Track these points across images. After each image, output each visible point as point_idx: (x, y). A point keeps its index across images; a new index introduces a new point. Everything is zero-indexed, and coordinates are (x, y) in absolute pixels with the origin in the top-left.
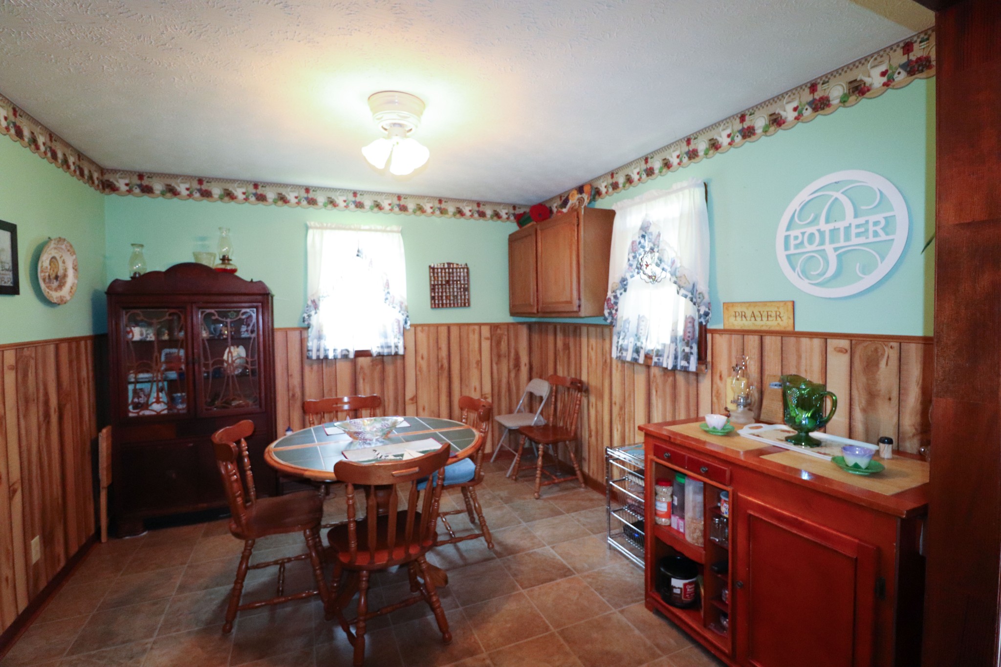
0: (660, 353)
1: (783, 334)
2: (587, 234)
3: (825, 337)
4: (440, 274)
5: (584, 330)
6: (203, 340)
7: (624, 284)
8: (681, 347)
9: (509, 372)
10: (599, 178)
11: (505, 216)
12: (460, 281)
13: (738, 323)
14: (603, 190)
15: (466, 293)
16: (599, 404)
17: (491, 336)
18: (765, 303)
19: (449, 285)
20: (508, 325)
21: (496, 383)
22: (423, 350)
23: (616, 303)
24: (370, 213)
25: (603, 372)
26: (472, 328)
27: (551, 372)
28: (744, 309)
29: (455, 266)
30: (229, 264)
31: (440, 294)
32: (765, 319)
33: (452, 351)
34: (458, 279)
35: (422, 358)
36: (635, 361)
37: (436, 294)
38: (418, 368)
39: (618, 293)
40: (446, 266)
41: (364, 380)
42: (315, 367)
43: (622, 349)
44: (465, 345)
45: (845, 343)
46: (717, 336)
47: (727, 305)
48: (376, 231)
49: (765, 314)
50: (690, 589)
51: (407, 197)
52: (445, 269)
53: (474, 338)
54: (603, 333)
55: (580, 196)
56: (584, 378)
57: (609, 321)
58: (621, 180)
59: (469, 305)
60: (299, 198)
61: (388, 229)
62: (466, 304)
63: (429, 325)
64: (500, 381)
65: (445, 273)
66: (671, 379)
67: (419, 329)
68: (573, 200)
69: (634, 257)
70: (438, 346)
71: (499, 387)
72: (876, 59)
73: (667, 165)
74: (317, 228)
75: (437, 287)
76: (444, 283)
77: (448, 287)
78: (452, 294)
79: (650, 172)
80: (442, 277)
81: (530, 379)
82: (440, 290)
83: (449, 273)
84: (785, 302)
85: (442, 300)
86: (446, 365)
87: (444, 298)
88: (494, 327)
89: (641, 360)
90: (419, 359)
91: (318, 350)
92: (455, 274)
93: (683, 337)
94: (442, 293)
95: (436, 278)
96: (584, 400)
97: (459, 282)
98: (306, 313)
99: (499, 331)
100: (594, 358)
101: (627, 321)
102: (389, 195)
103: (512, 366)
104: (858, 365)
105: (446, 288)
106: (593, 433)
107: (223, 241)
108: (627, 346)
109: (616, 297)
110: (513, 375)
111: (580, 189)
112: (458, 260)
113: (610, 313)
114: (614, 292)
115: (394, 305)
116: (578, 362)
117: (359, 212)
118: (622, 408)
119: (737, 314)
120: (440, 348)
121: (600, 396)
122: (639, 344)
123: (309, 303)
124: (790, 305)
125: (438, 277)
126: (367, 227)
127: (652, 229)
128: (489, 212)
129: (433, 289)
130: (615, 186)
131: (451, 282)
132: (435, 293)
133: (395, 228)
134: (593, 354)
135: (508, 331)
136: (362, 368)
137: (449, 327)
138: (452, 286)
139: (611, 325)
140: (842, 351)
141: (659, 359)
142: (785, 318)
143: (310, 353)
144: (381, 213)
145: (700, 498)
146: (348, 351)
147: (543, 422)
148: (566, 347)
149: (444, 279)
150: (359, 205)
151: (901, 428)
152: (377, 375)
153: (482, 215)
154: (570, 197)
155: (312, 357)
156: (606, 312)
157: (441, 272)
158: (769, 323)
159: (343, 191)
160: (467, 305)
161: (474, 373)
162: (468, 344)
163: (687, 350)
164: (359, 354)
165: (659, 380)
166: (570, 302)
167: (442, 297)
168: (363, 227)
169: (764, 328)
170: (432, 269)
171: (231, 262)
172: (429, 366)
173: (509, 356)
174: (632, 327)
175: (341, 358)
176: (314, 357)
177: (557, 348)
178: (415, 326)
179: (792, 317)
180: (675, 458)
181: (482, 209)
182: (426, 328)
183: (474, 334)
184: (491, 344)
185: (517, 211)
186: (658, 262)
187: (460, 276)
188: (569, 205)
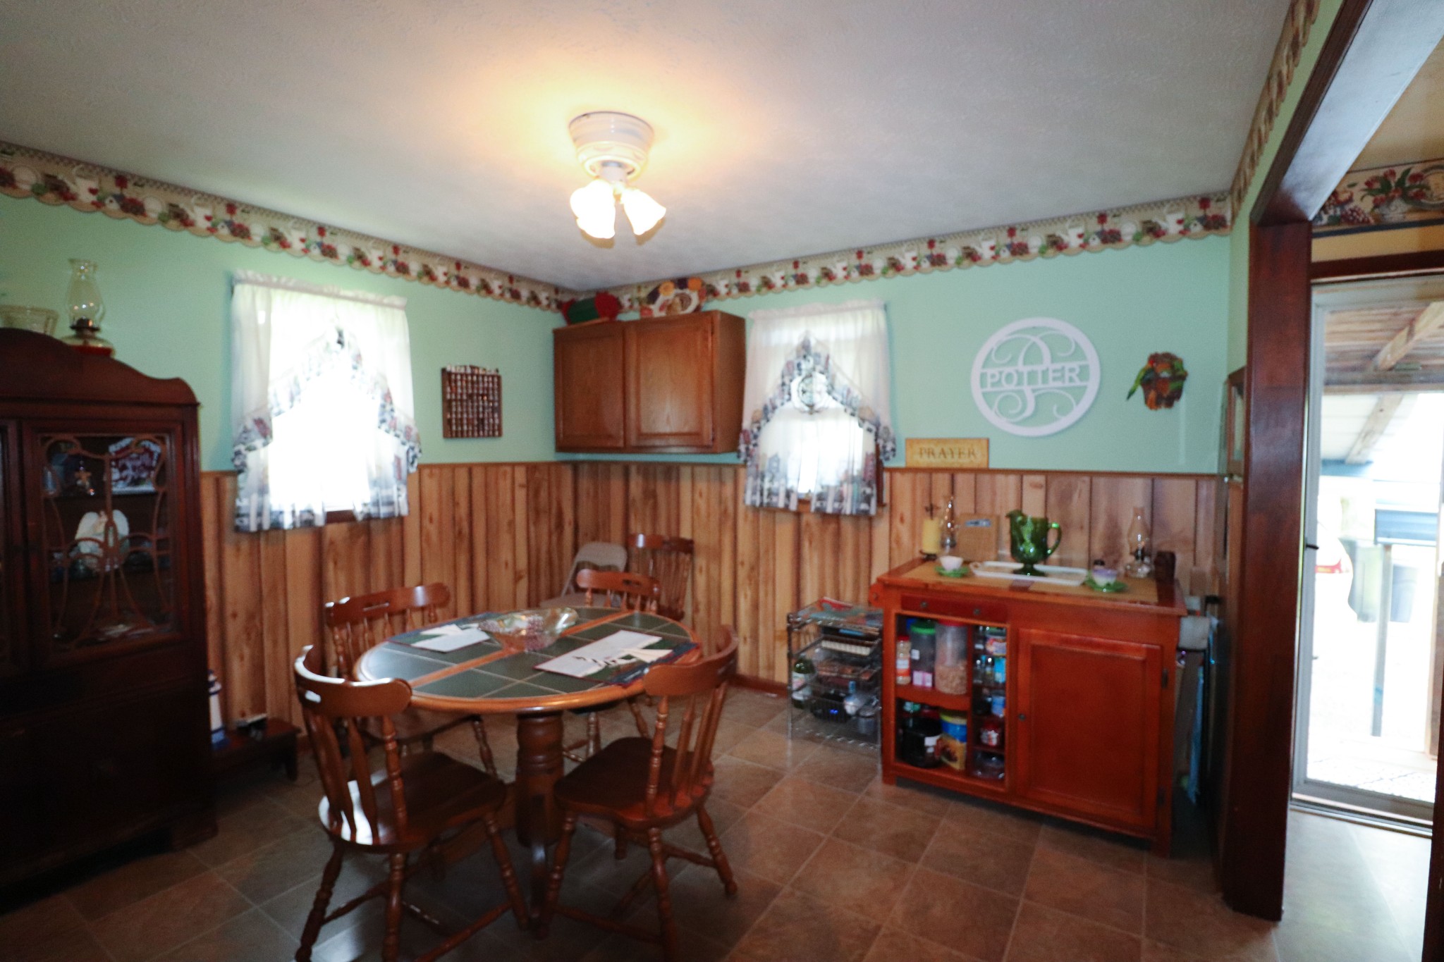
0: (823, 497)
1: (977, 471)
3: (1021, 473)
4: (459, 384)
5: (686, 471)
6: (47, 500)
7: (770, 413)
9: (550, 535)
10: (715, 273)
11: (545, 302)
12: (488, 395)
13: (924, 461)
14: (722, 290)
15: (496, 415)
16: (713, 567)
17: (528, 481)
18: (957, 440)
19: (472, 402)
20: (551, 465)
21: (533, 553)
22: (432, 508)
23: (756, 436)
24: (347, 269)
25: (721, 524)
26: (502, 469)
28: (932, 446)
29: (481, 372)
30: (95, 339)
31: (459, 416)
32: (956, 456)
33: (475, 507)
34: (486, 392)
35: (431, 520)
36: (784, 508)
37: (454, 416)
38: (424, 538)
39: (761, 423)
40: (469, 371)
41: (335, 563)
42: (245, 545)
44: (492, 497)
45: (1040, 479)
46: (898, 476)
47: (910, 442)
48: (366, 301)
49: (956, 451)
51: (409, 249)
52: (467, 375)
53: (505, 485)
54: (720, 475)
55: (679, 291)
56: (685, 535)
57: (742, 459)
58: (753, 282)
59: (500, 435)
60: (214, 220)
61: (386, 301)
62: (496, 431)
63: (441, 467)
64: (538, 550)
65: (467, 382)
66: (832, 527)
67: (426, 472)
68: (669, 295)
69: (788, 381)
70: (454, 499)
71: (538, 559)
72: (1073, 221)
73: (828, 275)
74: (255, 282)
75: (454, 403)
76: (465, 397)
77: (470, 404)
78: (476, 416)
79: (801, 280)
80: (462, 388)
82: (459, 409)
83: (473, 382)
84: (979, 440)
85: (462, 425)
86: (466, 530)
87: (465, 422)
88: (531, 468)
89: (792, 506)
90: (426, 522)
91: (260, 514)
92: (481, 385)
93: (863, 476)
94: (462, 413)
95: (454, 388)
97: (485, 398)
98: (244, 444)
99: (537, 475)
100: (703, 507)
101: (775, 459)
102: (380, 242)
103: (553, 527)
104: (1052, 499)
105: (467, 407)
106: (702, 607)
107: (79, 288)
108: (778, 489)
109: (757, 428)
110: (554, 538)
111: (682, 283)
112: (487, 365)
113: (748, 449)
114: (751, 421)
115: (398, 432)
116: (673, 512)
117: (327, 264)
118: (754, 568)
119: (923, 451)
120: (458, 504)
121: (717, 555)
122: (791, 486)
123: (250, 424)
124: (984, 443)
125: (456, 387)
126: (350, 293)
127: (816, 350)
128: (524, 293)
129: (447, 405)
130: (744, 288)
131: (475, 397)
132: (451, 414)
133: (397, 301)
134: (702, 503)
135: (549, 475)
136: (332, 543)
137: (470, 468)
138: (476, 404)
140: (1036, 486)
141: (822, 504)
142: (979, 455)
143: (245, 520)
144: (365, 272)
146: (310, 512)
149: (465, 391)
150: (329, 252)
151: (1092, 552)
152: (358, 554)
153: (516, 295)
154: (661, 290)
155: (248, 526)
156: (742, 448)
157: (461, 380)
158: (961, 461)
159: (301, 222)
160: (497, 433)
161: (505, 538)
162: (497, 495)
163: (868, 491)
164: (332, 517)
165: (815, 529)
167: (462, 419)
168: (343, 293)
169: (956, 466)
170: (447, 376)
171: (98, 335)
172: (440, 533)
173: (550, 513)
175: (301, 527)
176: (253, 528)
177: (631, 498)
178: (421, 468)
179: (986, 453)
181: (515, 286)
182: (436, 471)
183: (505, 479)
184: (528, 495)
185: (560, 297)
186: (831, 390)
187: (488, 389)
188: (661, 300)
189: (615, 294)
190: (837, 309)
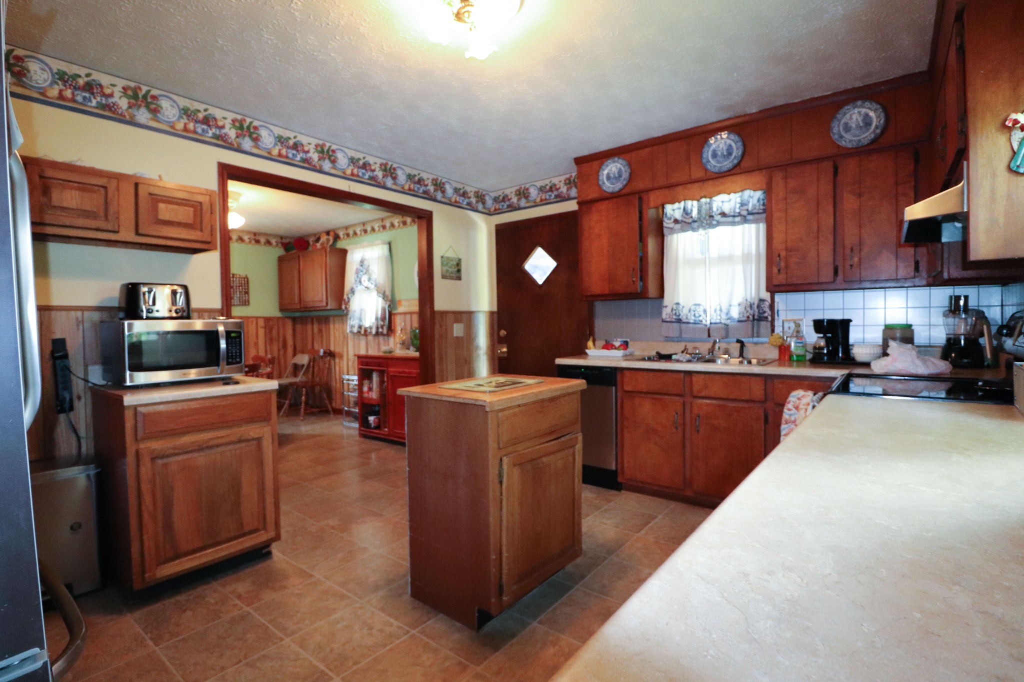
0: (370, 327)
2: (331, 260)
5: (331, 319)
7: (352, 291)
8: (381, 323)
9: (279, 350)
10: (338, 229)
11: (274, 243)
12: (242, 286)
14: (341, 236)
15: (247, 296)
17: (265, 325)
18: (412, 300)
20: (278, 318)
23: (349, 302)
25: (343, 342)
26: (251, 319)
27: (310, 346)
28: (405, 303)
32: (412, 307)
34: (240, 285)
36: (359, 332)
39: (350, 296)
43: (352, 327)
46: (396, 316)
47: (399, 301)
49: (412, 305)
50: (377, 420)
53: (252, 327)
54: (342, 319)
55: (327, 237)
56: (332, 349)
57: (345, 312)
58: (351, 233)
59: (249, 304)
66: (377, 340)
68: (324, 239)
69: (358, 276)
73: (373, 229)
79: (365, 231)
81: (295, 354)
88: (267, 320)
89: (363, 332)
93: (380, 317)
96: (332, 362)
97: (241, 288)
99: (271, 323)
100: (337, 336)
101: (355, 311)
103: (281, 346)
108: (355, 325)
109: (348, 298)
110: (282, 352)
111: (328, 233)
113: (346, 308)
114: (347, 295)
116: (328, 339)
122: (361, 323)
127: (366, 263)
128: (263, 240)
130: (348, 235)
131: (235, 287)
134: (336, 333)
135: (278, 322)
138: (235, 290)
139: (347, 315)
141: (371, 330)
145: (378, 379)
147: (304, 379)
148: (320, 331)
153: (258, 242)
154: (321, 236)
156: (343, 307)
160: (247, 303)
162: (248, 331)
163: (383, 324)
165: (372, 342)
166: (322, 301)
169: (412, 311)
173: (279, 340)
174: (357, 314)
177: (314, 332)
180: (367, 364)
181: (257, 238)
183: (252, 324)
184: (265, 332)
185: (284, 241)
186: (369, 279)
187: (242, 284)
188: (320, 242)
189: (306, 239)
190: (372, 244)
